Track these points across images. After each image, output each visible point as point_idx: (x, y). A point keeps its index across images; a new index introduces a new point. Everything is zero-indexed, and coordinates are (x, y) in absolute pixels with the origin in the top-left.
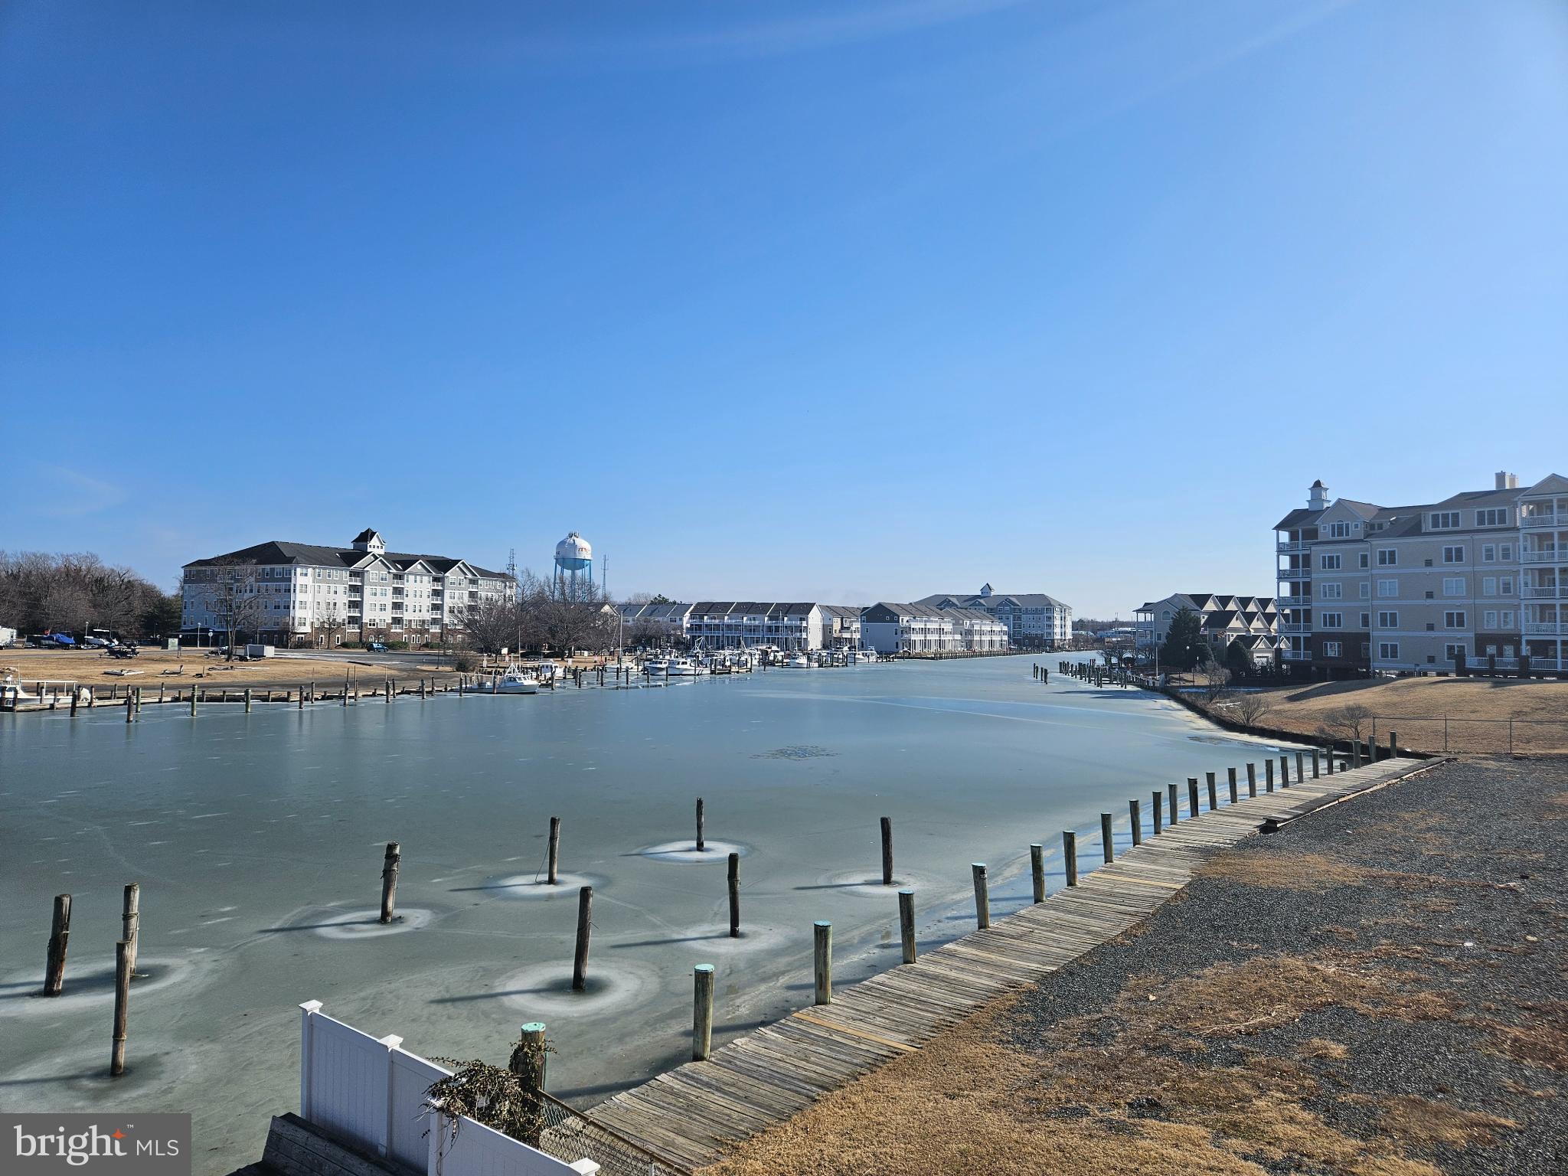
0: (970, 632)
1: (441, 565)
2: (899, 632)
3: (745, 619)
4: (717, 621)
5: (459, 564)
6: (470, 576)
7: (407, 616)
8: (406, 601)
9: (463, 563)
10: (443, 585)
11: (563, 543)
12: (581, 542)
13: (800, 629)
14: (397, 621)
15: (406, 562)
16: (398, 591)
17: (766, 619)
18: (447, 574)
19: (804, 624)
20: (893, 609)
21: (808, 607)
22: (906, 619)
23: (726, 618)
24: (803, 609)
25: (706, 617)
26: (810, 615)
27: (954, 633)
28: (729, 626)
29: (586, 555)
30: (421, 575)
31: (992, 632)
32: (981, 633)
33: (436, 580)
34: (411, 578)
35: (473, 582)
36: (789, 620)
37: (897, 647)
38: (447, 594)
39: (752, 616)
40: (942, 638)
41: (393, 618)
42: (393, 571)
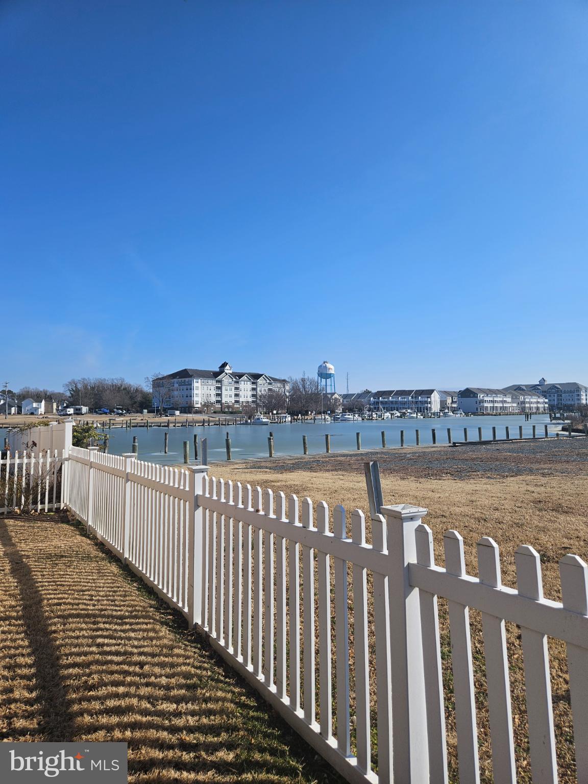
0: (524, 402)
1: (256, 377)
2: (478, 402)
3: (400, 398)
4: (386, 400)
5: (263, 376)
6: (268, 381)
7: (241, 400)
8: (241, 393)
9: (265, 376)
10: (256, 386)
11: (321, 366)
12: (329, 365)
13: (426, 402)
14: (237, 402)
15: (240, 376)
16: (237, 389)
17: (410, 398)
18: (258, 381)
19: (429, 400)
20: (475, 391)
21: (431, 391)
22: (482, 396)
23: (390, 398)
24: (430, 392)
25: (380, 398)
26: (432, 395)
27: (513, 402)
28: (392, 402)
29: (332, 372)
30: (247, 382)
31: (537, 402)
32: (530, 403)
33: (253, 383)
34: (242, 382)
35: (270, 384)
36: (422, 398)
37: (477, 410)
38: (258, 389)
39: (403, 397)
40: (505, 405)
41: (235, 401)
42: (234, 380)
